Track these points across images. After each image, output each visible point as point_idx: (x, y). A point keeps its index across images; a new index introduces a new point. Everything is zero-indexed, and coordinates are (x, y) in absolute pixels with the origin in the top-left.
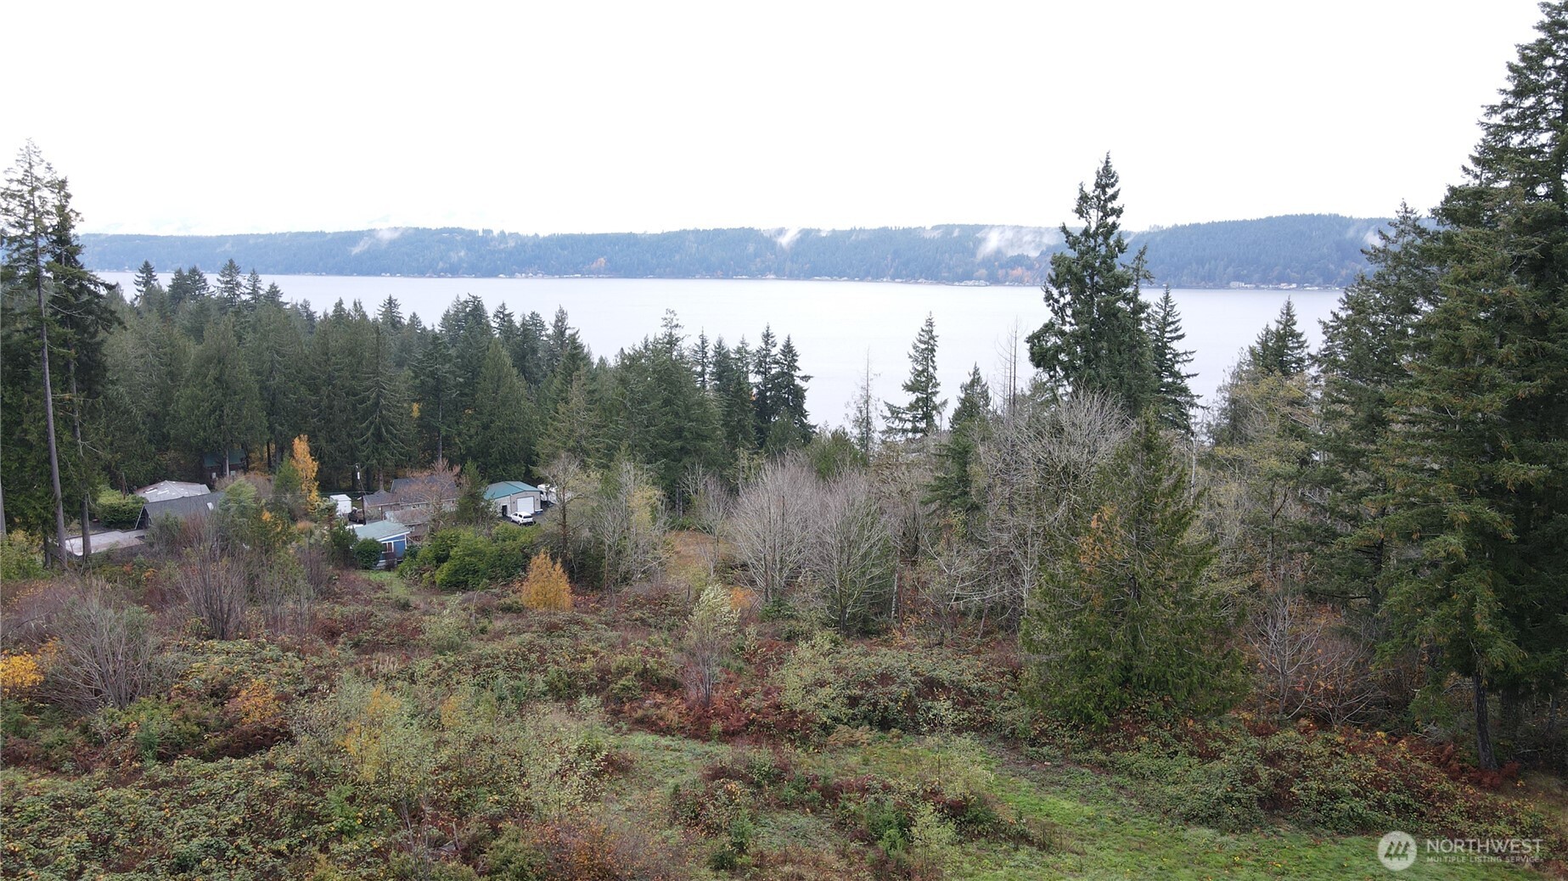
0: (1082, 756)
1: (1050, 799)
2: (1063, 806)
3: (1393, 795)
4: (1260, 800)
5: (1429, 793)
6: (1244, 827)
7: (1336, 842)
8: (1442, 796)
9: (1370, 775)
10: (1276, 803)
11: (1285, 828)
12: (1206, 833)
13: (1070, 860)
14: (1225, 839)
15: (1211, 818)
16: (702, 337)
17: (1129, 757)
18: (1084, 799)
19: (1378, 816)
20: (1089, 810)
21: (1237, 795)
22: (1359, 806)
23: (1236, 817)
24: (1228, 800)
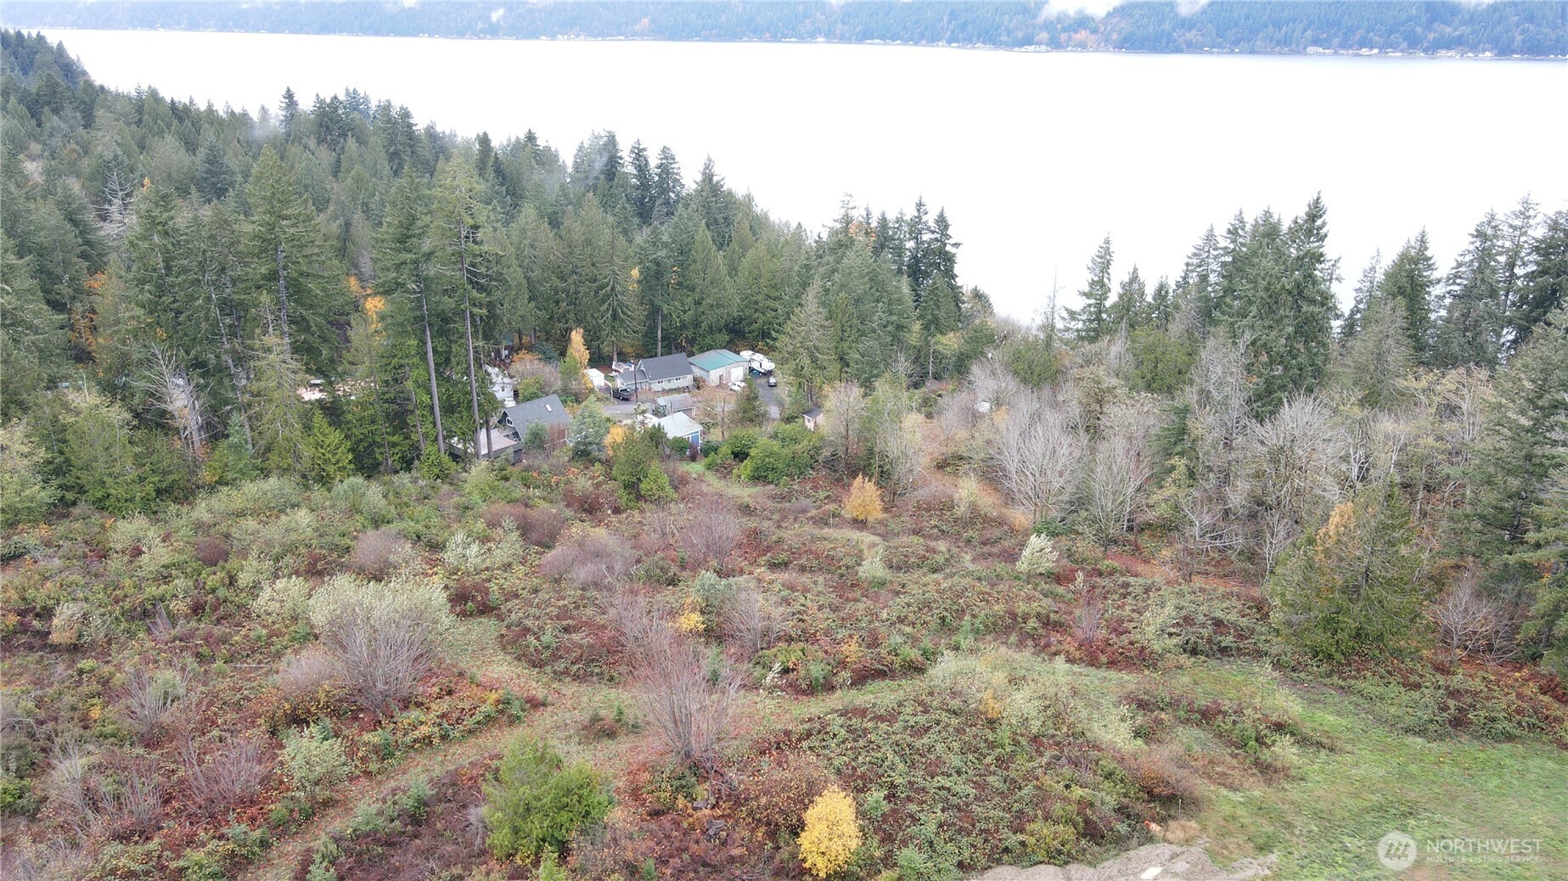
0: (1327, 681)
1: (1319, 714)
2: (1327, 719)
3: (1527, 719)
4: (1450, 722)
5: (1547, 717)
6: (1440, 737)
7: (1494, 748)
8: (1556, 719)
9: (1514, 707)
10: (1459, 722)
11: (1465, 738)
12: (1420, 740)
13: (1349, 758)
14: (1431, 745)
15: (1421, 732)
16: (867, 210)
17: (1359, 684)
18: (1339, 713)
19: (1518, 732)
20: (1344, 722)
21: (1436, 718)
22: (1509, 727)
23: (1436, 731)
24: (1431, 721)
